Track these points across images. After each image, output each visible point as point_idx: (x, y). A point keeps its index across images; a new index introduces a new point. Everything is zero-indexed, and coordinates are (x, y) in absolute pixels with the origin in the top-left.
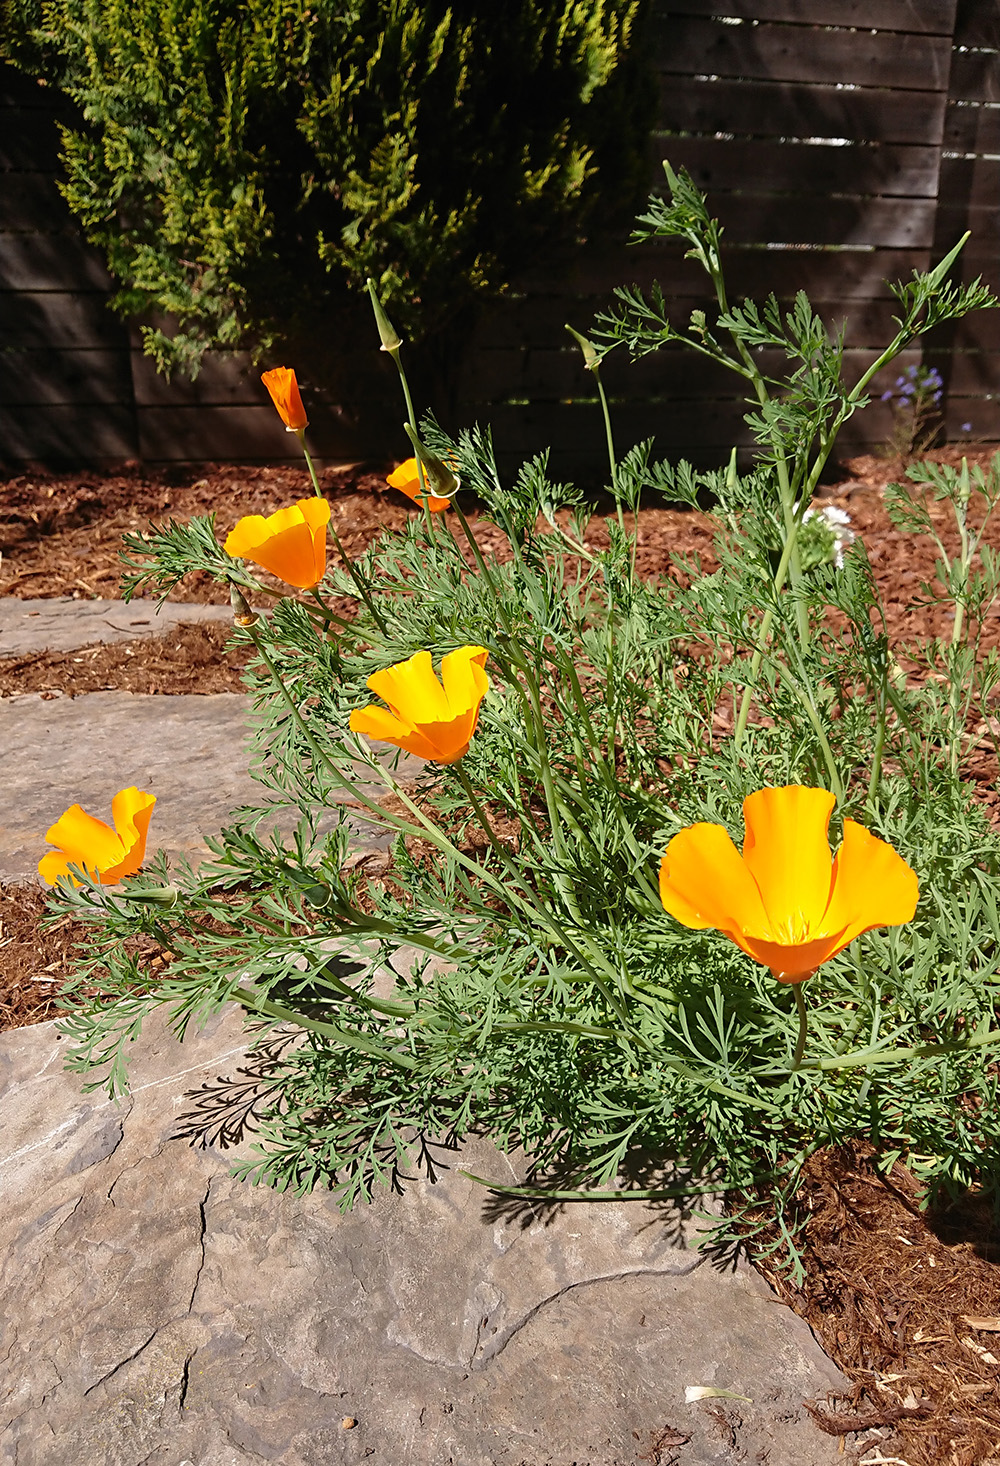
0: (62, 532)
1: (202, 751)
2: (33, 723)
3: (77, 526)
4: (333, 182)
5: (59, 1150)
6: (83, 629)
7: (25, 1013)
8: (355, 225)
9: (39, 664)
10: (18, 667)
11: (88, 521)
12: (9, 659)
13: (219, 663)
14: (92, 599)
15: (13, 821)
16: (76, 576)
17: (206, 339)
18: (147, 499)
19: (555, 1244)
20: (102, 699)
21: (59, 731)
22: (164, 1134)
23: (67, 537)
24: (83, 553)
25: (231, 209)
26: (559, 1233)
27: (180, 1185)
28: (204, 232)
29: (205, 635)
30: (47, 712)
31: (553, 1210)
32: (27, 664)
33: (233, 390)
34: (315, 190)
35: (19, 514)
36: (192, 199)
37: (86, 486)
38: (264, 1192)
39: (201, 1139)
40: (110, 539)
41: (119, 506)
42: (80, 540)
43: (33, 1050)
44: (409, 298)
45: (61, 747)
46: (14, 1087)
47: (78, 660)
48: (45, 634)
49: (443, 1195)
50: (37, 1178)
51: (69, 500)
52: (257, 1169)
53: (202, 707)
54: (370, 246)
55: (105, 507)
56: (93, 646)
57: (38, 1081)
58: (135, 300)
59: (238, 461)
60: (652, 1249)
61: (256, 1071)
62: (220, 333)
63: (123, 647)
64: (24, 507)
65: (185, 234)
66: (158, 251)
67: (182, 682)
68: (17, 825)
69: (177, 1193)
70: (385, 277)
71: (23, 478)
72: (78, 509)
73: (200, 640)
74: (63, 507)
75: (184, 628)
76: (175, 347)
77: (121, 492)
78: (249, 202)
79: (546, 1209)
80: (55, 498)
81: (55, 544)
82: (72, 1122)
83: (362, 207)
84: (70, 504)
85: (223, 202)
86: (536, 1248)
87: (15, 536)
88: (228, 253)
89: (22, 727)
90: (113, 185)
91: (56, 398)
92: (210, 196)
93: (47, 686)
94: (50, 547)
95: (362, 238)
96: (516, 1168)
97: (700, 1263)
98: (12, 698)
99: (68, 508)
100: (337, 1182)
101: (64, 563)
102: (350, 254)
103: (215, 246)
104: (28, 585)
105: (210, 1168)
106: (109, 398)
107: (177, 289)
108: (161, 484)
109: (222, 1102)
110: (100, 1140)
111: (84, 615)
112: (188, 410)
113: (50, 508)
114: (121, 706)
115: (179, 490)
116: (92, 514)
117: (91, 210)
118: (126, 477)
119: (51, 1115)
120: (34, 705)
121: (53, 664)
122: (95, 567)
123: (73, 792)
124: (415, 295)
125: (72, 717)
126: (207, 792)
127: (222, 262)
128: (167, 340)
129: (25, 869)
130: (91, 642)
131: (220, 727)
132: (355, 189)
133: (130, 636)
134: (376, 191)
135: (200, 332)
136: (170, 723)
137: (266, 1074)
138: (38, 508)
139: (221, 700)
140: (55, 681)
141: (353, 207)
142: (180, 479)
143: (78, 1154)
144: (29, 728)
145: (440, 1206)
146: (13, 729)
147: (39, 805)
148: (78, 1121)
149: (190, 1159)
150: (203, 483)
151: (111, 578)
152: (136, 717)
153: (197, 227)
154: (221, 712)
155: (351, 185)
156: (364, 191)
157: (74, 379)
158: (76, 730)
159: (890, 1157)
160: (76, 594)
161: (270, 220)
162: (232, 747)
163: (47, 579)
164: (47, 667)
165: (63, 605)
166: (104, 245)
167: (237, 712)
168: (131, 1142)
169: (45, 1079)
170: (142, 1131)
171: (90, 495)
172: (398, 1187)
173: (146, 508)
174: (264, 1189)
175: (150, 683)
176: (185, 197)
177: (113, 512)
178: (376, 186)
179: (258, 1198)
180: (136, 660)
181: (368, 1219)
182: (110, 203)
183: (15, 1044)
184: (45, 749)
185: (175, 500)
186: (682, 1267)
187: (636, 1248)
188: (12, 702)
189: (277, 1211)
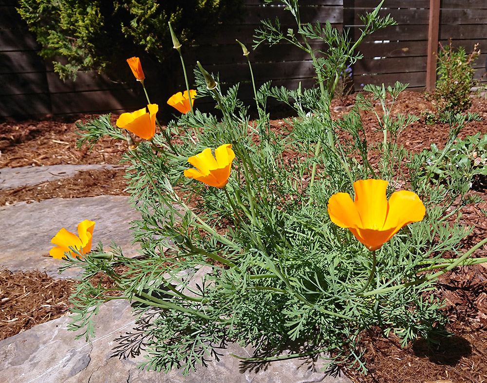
0: (24, 142)
1: (96, 216)
2: (24, 212)
3: (30, 140)
4: (126, 4)
5: (65, 368)
6: (38, 177)
7: (40, 319)
8: (135, 20)
9: (24, 190)
10: (15, 192)
11: (34, 137)
12: (11, 190)
13: (96, 185)
14: (40, 166)
15: (23, 248)
16: (33, 158)
17: (79, 65)
18: (57, 128)
19: (269, 377)
20: (51, 201)
21: (36, 214)
22: (107, 356)
23: (26, 144)
24: (34, 149)
25: (87, 15)
26: (270, 373)
27: (117, 374)
28: (76, 24)
29: (90, 175)
30: (29, 208)
31: (266, 365)
32: (19, 191)
33: (88, 86)
34: (119, 7)
35: (5, 136)
36: (71, 12)
37: (32, 125)
38: (152, 373)
39: (122, 357)
40: (45, 144)
41: (47, 131)
42: (33, 145)
43: (47, 332)
44: (158, 46)
45: (38, 220)
46: (42, 347)
47: (39, 188)
48: (23, 180)
49: (223, 365)
50: (58, 379)
51: (25, 130)
52: (148, 365)
53: (94, 201)
54: (141, 27)
55: (41, 132)
56: (44, 182)
57: (51, 343)
58: (49, 52)
59: (91, 112)
60: (307, 374)
61: (141, 328)
62: (85, 63)
63: (57, 182)
64: (7, 134)
65: (69, 26)
66: (57, 33)
67: (83, 193)
68: (25, 250)
69: (117, 378)
70: (148, 39)
71: (5, 123)
72: (30, 133)
73: (88, 177)
74: (23, 133)
75: (81, 173)
76: (66, 69)
77: (46, 126)
78: (94, 13)
79: (263, 365)
80: (20, 130)
81: (22, 147)
82: (68, 357)
83: (138, 13)
84: (26, 132)
85: (84, 13)
86: (263, 379)
87: (5, 145)
88: (87, 32)
89: (20, 214)
90: (39, 8)
91: (17, 92)
92: (78, 11)
93: (28, 198)
94: (20, 148)
95: (138, 25)
96: (249, 352)
97: (325, 376)
98: (14, 204)
99: (25, 133)
100: (180, 366)
101: (27, 154)
102: (134, 30)
103: (81, 29)
104: (13, 163)
105: (128, 367)
106: (39, 91)
107: (67, 46)
108: (62, 122)
109: (129, 341)
110: (81, 362)
111: (38, 172)
112: (71, 94)
113: (18, 134)
114: (60, 203)
115: (69, 125)
116: (36, 135)
117: (30, 18)
118: (47, 121)
119: (59, 355)
120: (24, 206)
121: (29, 190)
122: (40, 154)
123: (46, 236)
124: (160, 45)
125: (41, 209)
126: (101, 231)
127: (84, 35)
128: (63, 67)
129: (31, 265)
130: (43, 181)
131: (101, 208)
132: (135, 7)
133: (59, 178)
134: (142, 7)
135: (76, 63)
136: (81, 208)
137: (145, 329)
138: (13, 134)
139: (100, 198)
140: (31, 196)
141: (134, 13)
142: (70, 120)
143: (73, 368)
144: (23, 214)
145: (222, 369)
146: (16, 215)
147: (33, 241)
148: (71, 356)
149: (119, 365)
150: (79, 121)
151: (47, 158)
152: (67, 207)
153: (73, 23)
154: (101, 202)
155: (133, 5)
156: (138, 7)
157: (24, 84)
158: (43, 213)
159: (387, 331)
160: (33, 165)
161: (102, 19)
162: (108, 214)
163: (21, 160)
164: (27, 191)
165: (29, 169)
166: (35, 31)
167: (107, 202)
168: (94, 361)
169: (54, 342)
170: (98, 356)
171: (34, 128)
172: (205, 364)
173: (57, 132)
174: (152, 372)
175: (70, 194)
176: (68, 12)
177: (44, 134)
178: (143, 5)
179: (150, 376)
180: (63, 186)
181: (195, 377)
182: (37, 15)
183: (39, 330)
184: (31, 221)
185: (69, 128)
186: (319, 379)
187: (301, 374)
188: (14, 205)
189: (158, 379)
